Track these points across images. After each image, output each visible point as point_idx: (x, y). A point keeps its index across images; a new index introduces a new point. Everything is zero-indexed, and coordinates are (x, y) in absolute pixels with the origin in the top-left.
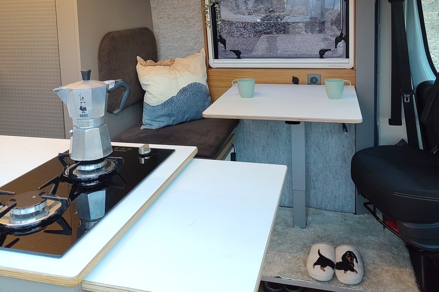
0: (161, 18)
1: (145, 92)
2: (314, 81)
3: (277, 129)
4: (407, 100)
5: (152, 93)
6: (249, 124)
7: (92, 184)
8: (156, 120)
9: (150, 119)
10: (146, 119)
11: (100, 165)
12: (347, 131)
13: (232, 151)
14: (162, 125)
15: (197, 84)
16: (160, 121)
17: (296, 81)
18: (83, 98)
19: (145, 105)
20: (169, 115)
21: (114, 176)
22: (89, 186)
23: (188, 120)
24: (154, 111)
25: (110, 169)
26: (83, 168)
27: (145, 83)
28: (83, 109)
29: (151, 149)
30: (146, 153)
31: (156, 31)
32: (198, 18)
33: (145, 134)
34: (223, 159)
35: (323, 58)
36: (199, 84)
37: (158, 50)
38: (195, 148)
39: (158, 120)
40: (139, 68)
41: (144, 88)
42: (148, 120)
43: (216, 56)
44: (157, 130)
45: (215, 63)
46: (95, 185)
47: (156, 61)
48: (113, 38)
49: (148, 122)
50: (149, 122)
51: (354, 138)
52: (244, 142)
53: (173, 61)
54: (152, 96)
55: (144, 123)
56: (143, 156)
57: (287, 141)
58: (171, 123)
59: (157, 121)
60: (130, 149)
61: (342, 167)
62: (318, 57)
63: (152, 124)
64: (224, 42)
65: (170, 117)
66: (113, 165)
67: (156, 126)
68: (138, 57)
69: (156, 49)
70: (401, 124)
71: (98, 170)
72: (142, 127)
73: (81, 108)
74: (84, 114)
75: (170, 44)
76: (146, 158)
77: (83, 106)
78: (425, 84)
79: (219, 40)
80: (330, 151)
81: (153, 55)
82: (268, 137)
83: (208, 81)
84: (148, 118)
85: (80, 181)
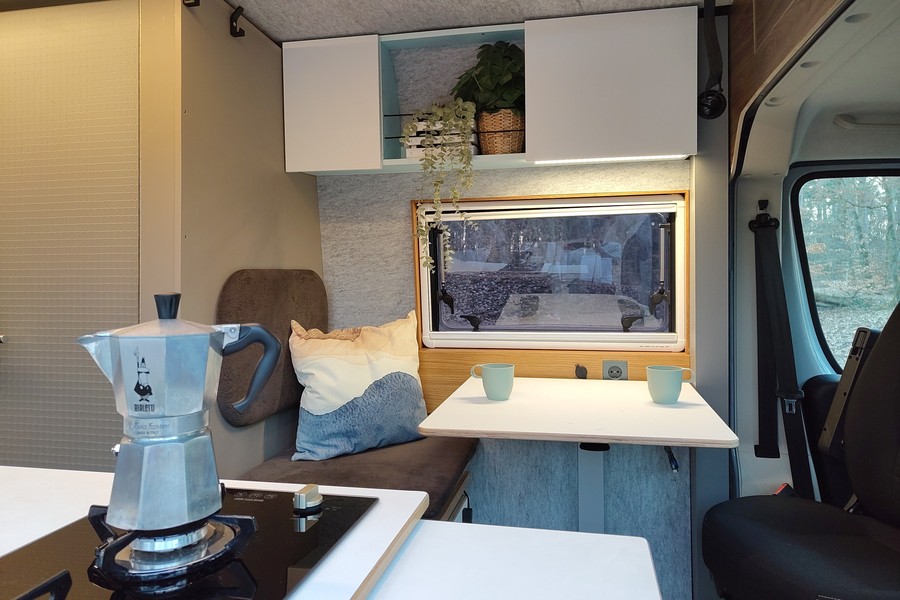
0: (338, 256)
1: (301, 388)
2: (615, 373)
3: (545, 464)
4: (791, 409)
5: (318, 390)
6: (495, 454)
7: (170, 589)
8: (322, 442)
9: (311, 440)
10: (302, 439)
11: (193, 537)
12: (677, 467)
13: (465, 505)
14: (334, 452)
15: (402, 376)
16: (329, 446)
17: (581, 373)
18: (143, 361)
19: (302, 414)
20: (348, 434)
21: (229, 566)
22: (160, 595)
23: (382, 444)
24: (318, 425)
25: (220, 547)
26: (149, 545)
27: (303, 371)
28: (143, 391)
29: (323, 496)
30: (311, 504)
31: (327, 279)
32: (405, 257)
33: (301, 469)
34: (451, 519)
35: (628, 331)
36: (405, 375)
37: (330, 314)
38: (425, 494)
39: (326, 442)
40: (295, 343)
41: (301, 381)
42: (308, 442)
43: (436, 327)
44: (324, 462)
45: (434, 339)
46: (175, 591)
47: (326, 332)
48: (248, 280)
49: (307, 446)
50: (310, 447)
51: (688, 482)
52: (484, 489)
53: (357, 333)
54: (316, 395)
55: (298, 449)
56: (304, 513)
57: (564, 486)
58: (349, 448)
59: (323, 445)
60: (272, 496)
61: (666, 537)
62: (619, 331)
63: (314, 450)
64: (450, 302)
65: (348, 437)
66: (229, 535)
67: (322, 453)
68: (294, 322)
69: (327, 312)
70: (777, 455)
71: (188, 550)
72: (296, 456)
73: (138, 389)
74: (144, 403)
75: (352, 303)
76: (310, 518)
77: (145, 381)
78: (818, 382)
79: (442, 298)
80: (643, 506)
81: (320, 321)
82: (529, 479)
83: (420, 371)
84: (305, 438)
85: (137, 581)
